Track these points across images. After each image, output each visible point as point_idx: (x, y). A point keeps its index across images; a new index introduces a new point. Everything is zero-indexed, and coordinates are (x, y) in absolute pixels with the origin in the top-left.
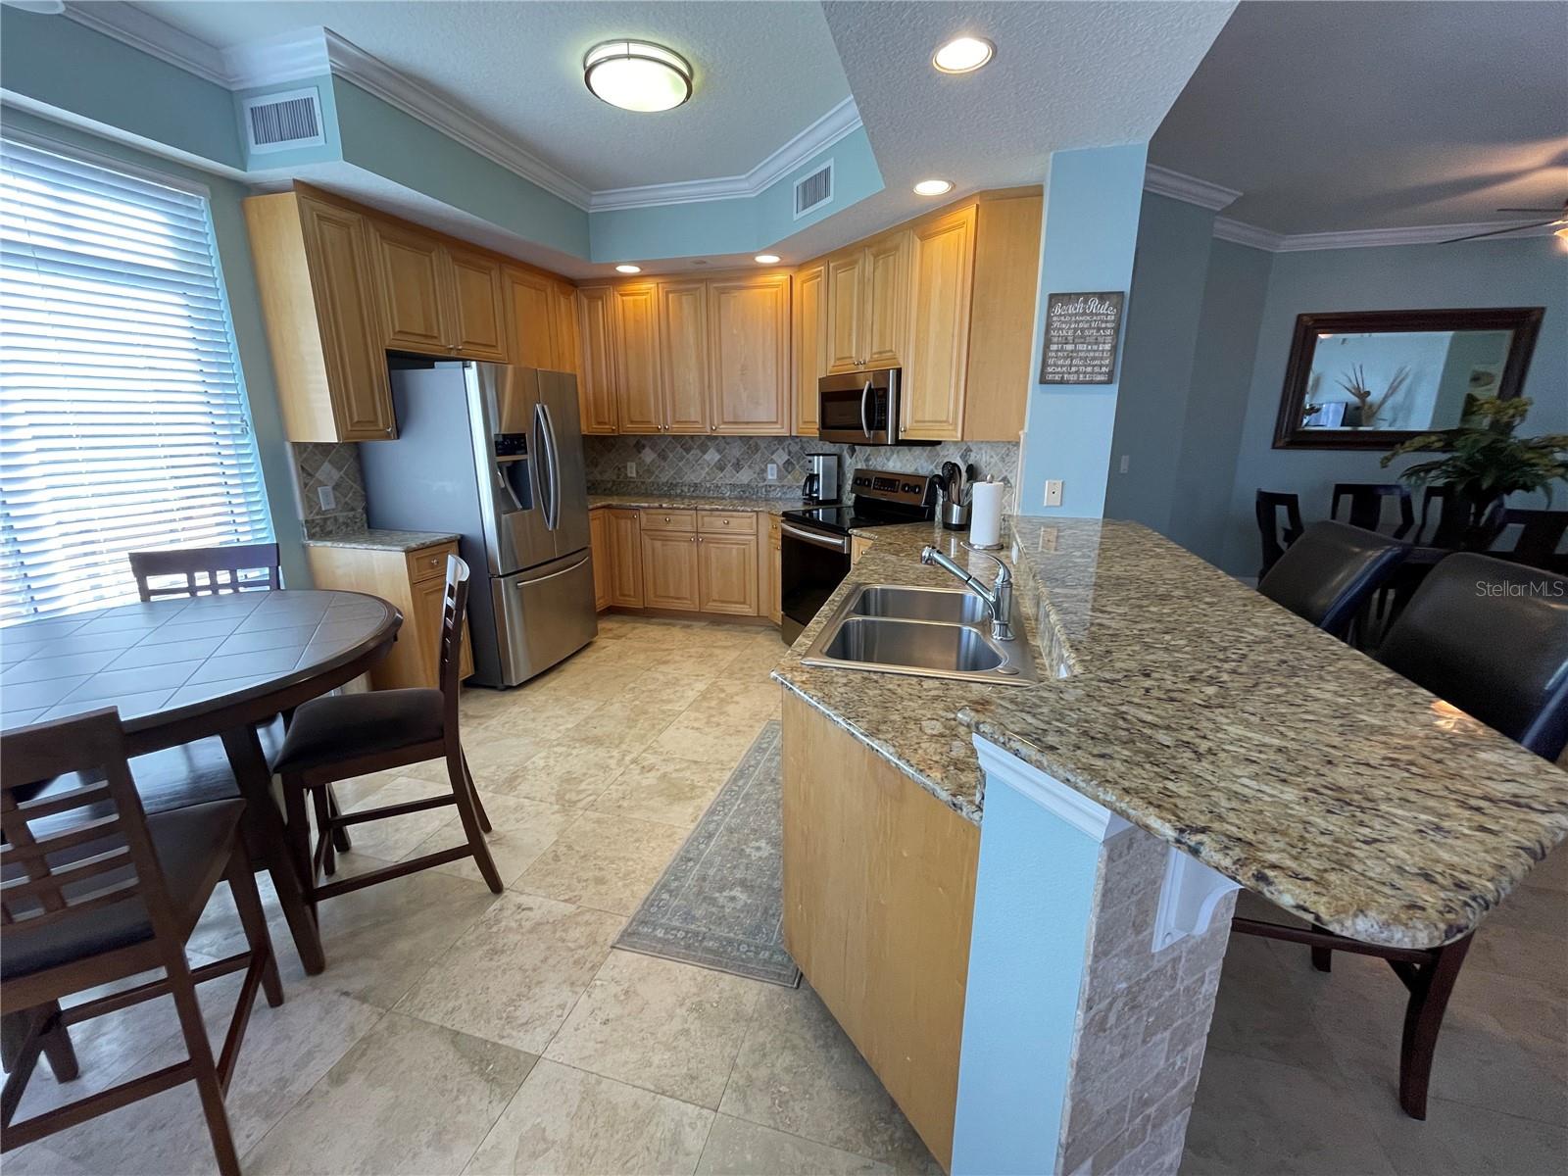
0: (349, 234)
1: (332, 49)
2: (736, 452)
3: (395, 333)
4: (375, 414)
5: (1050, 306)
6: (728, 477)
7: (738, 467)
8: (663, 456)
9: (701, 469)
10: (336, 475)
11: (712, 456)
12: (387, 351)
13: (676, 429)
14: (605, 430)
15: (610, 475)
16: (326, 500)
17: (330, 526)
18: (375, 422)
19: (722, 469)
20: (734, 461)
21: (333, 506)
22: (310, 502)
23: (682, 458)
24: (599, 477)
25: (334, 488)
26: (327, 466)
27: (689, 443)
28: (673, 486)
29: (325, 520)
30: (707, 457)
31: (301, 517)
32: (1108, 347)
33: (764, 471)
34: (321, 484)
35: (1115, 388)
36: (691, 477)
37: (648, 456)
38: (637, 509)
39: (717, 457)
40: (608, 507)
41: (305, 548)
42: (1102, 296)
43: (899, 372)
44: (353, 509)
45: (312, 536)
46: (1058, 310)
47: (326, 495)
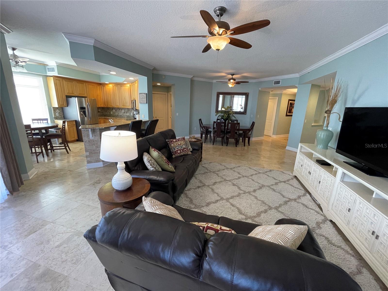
0: (60, 81)
1: (56, 63)
2: (126, 110)
3: (67, 93)
4: (64, 104)
5: (140, 94)
6: (125, 114)
7: (127, 113)
8: (116, 111)
9: (121, 113)
10: (59, 111)
11: (123, 111)
12: (66, 96)
13: (115, 107)
14: (106, 106)
15: (108, 113)
16: (57, 115)
17: (58, 118)
18: (64, 105)
19: (125, 113)
20: (126, 112)
21: (58, 115)
22: (55, 115)
23: (119, 111)
24: (107, 114)
25: (59, 113)
26: (58, 110)
27: (119, 109)
28: (118, 115)
29: (57, 117)
30: (122, 111)
31: (54, 116)
32: (145, 99)
33: (130, 113)
34: (57, 112)
35: (147, 104)
36: (120, 114)
37: (114, 111)
38: (109, 118)
39: (124, 111)
40: (105, 118)
41: (54, 121)
42: (144, 94)
43: (135, 100)
44: (61, 116)
45: (55, 119)
46: (140, 95)
47: (57, 114)
